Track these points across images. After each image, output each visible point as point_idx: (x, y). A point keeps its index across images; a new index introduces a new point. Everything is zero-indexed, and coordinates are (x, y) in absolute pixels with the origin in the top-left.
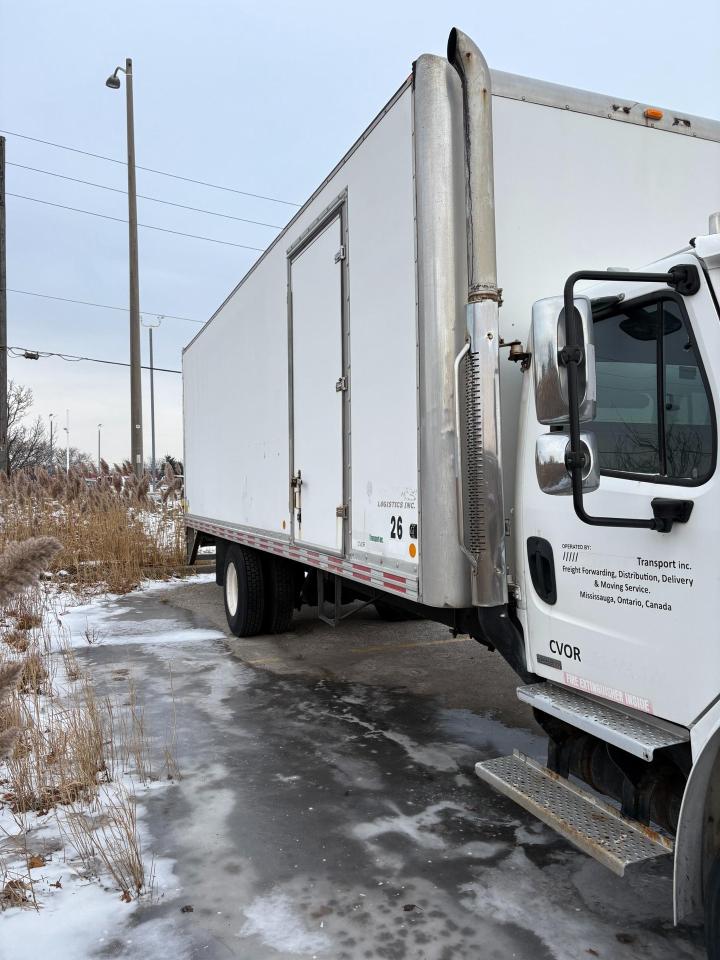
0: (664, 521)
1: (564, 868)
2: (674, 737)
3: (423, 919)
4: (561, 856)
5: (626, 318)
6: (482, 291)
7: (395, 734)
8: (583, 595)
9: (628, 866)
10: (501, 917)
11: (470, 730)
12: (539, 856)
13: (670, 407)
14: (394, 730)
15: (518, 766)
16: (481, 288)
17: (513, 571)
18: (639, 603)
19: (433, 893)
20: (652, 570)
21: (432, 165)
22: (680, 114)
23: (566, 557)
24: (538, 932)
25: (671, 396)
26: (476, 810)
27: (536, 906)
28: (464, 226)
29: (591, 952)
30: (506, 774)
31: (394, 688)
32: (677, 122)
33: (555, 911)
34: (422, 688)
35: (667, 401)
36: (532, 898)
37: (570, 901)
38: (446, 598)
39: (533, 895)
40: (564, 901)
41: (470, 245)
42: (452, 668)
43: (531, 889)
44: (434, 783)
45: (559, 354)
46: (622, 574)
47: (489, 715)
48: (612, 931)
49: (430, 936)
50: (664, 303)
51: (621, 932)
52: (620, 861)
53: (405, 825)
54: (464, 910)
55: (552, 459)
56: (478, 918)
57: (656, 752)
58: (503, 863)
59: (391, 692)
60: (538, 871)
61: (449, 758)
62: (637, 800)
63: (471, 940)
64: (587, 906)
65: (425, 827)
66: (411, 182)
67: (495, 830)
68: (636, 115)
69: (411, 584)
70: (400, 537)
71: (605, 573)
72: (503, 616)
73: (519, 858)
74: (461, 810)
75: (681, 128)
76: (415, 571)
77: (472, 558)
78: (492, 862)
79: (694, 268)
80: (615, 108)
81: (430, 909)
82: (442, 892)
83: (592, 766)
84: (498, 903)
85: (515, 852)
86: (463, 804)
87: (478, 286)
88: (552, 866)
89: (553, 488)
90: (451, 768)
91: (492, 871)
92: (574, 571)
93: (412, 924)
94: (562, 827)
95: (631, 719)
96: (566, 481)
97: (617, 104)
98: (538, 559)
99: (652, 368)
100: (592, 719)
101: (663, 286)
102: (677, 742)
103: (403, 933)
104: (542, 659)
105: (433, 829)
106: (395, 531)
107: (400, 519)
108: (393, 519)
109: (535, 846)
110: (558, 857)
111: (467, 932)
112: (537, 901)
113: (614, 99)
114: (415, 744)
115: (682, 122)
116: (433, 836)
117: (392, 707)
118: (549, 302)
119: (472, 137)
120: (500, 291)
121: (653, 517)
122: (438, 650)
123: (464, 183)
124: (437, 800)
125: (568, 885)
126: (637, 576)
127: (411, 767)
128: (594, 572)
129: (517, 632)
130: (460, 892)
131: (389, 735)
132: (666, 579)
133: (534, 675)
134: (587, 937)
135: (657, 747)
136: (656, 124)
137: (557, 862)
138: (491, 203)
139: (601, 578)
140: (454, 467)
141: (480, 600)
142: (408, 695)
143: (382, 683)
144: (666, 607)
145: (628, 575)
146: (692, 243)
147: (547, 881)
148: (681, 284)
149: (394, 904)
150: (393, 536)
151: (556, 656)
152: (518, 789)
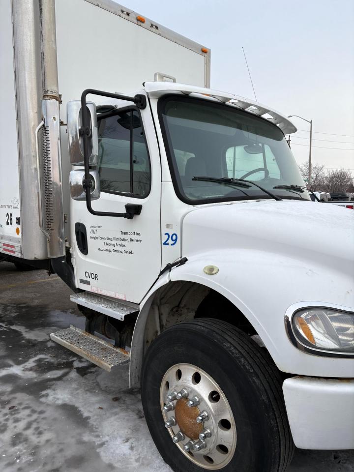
0: (130, 214)
1: (94, 374)
2: (134, 309)
3: (19, 411)
4: (93, 370)
5: (120, 118)
6: (49, 94)
7: (18, 327)
8: (99, 249)
9: (112, 367)
10: (60, 402)
11: (58, 320)
12: (82, 372)
13: (135, 162)
14: (17, 324)
15: (72, 332)
16: (49, 92)
17: (68, 240)
18: (121, 252)
19: (26, 398)
20: (126, 237)
21: (22, 18)
22: (154, 22)
23: (92, 232)
24: (77, 405)
25: (135, 156)
26: (56, 356)
27: (78, 393)
28: (40, 56)
29: (100, 408)
30: (65, 337)
31: (20, 304)
32: (152, 26)
33: (86, 394)
34: (36, 302)
35: (134, 159)
36: (76, 391)
37: (94, 388)
38: (35, 254)
39: (77, 389)
40: (91, 389)
41: (43, 67)
42: (54, 291)
43: (76, 386)
44: (35, 347)
45: (80, 130)
46: (115, 239)
47: (69, 312)
48: (111, 397)
49: (21, 418)
50: (133, 112)
51: (115, 397)
52: (109, 366)
53: (16, 370)
54: (42, 403)
55: (77, 183)
56: (48, 405)
57: (126, 316)
58: (65, 378)
59: (18, 306)
60: (81, 378)
61: (45, 334)
62: (120, 339)
63: (43, 416)
64: (101, 389)
65: (26, 369)
66: (11, 26)
67: (63, 364)
68: (133, 17)
69: (17, 249)
70: (11, 224)
71: (108, 239)
72: (63, 262)
73: (73, 374)
74: (47, 357)
75: (154, 29)
76: (19, 242)
77: (47, 234)
78: (59, 379)
79: (144, 96)
80: (123, 12)
81: (23, 406)
82: (31, 397)
83: (106, 327)
84: (59, 396)
85: (72, 372)
86: (49, 355)
87: (48, 91)
88: (89, 375)
89: (79, 197)
90: (46, 339)
91: (59, 382)
92: (95, 238)
93: (12, 414)
94: (87, 356)
95: (119, 304)
96: (84, 194)
97: (124, 10)
98: (80, 233)
99: (128, 143)
100: (101, 306)
101: (132, 103)
102: (135, 311)
103: (7, 420)
104: (82, 281)
105: (31, 369)
106: (9, 221)
107: (11, 214)
108: (8, 214)
109: (82, 368)
110: (92, 370)
111: (41, 412)
112: (79, 391)
113: (122, 7)
114: (27, 330)
115: (154, 27)
116: (31, 372)
117: (18, 314)
118: (75, 103)
119: (43, 7)
120: (60, 96)
121: (125, 212)
122: (47, 283)
123: (40, 32)
124: (36, 355)
125: (94, 381)
126: (121, 240)
127: (24, 341)
128: (103, 239)
129: (71, 269)
130: (41, 395)
131: (13, 327)
132: (132, 240)
133: (79, 289)
134: (99, 402)
135: (126, 314)
136: (142, 24)
137: (91, 372)
138: (54, 46)
139: (106, 241)
140: (37, 187)
141: (51, 254)
142: (28, 307)
143: (14, 302)
144: (131, 253)
145: (117, 239)
146: (143, 84)
147: (85, 381)
148: (139, 103)
149: (4, 408)
150: (8, 223)
151: (88, 279)
152: (69, 342)
